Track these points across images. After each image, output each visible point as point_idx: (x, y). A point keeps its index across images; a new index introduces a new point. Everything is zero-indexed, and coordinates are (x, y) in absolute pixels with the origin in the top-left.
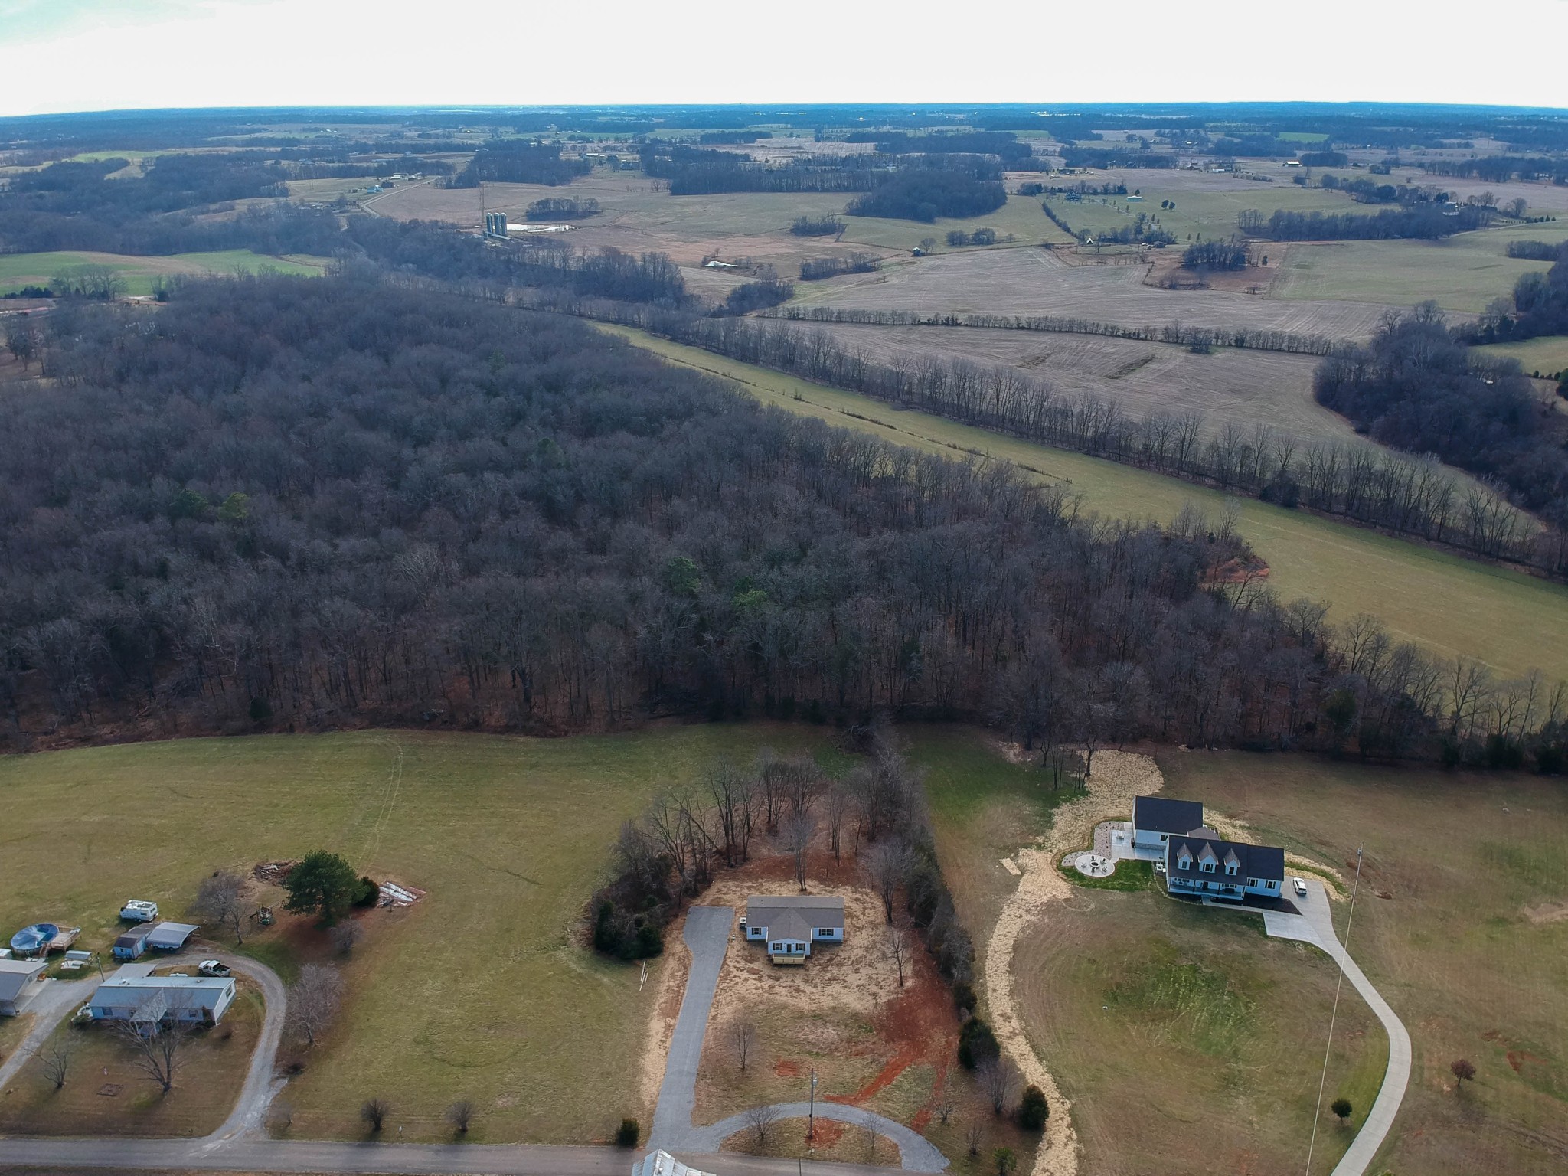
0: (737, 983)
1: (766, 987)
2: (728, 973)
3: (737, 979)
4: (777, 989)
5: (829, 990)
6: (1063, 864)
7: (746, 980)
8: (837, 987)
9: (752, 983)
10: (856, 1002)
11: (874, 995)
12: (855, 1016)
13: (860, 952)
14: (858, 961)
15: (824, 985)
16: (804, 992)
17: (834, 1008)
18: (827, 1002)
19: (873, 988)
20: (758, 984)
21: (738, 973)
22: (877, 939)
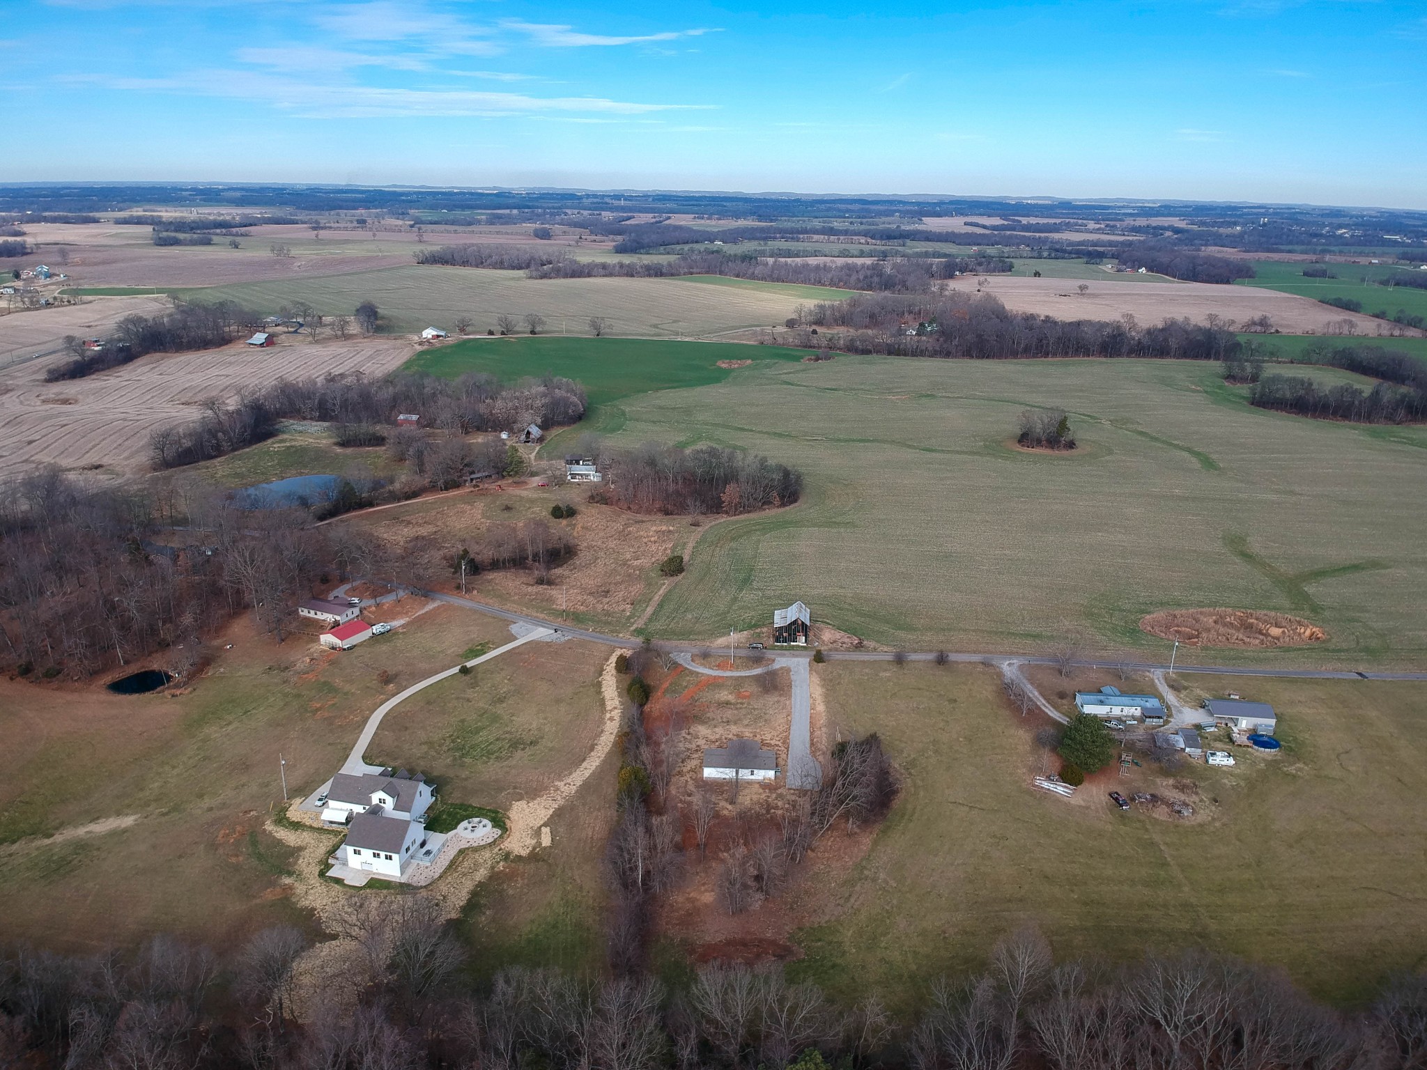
0: (777, 736)
1: (758, 736)
2: (784, 743)
3: (778, 739)
4: (751, 735)
5: (718, 736)
6: (500, 832)
7: (771, 739)
8: (713, 738)
9: (767, 737)
10: (703, 730)
11: (689, 734)
12: (703, 723)
13: (695, 756)
14: (697, 751)
15: (720, 739)
16: (734, 735)
17: (715, 727)
18: (719, 730)
19: (689, 737)
20: (763, 737)
21: (777, 743)
22: (681, 764)
